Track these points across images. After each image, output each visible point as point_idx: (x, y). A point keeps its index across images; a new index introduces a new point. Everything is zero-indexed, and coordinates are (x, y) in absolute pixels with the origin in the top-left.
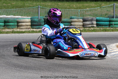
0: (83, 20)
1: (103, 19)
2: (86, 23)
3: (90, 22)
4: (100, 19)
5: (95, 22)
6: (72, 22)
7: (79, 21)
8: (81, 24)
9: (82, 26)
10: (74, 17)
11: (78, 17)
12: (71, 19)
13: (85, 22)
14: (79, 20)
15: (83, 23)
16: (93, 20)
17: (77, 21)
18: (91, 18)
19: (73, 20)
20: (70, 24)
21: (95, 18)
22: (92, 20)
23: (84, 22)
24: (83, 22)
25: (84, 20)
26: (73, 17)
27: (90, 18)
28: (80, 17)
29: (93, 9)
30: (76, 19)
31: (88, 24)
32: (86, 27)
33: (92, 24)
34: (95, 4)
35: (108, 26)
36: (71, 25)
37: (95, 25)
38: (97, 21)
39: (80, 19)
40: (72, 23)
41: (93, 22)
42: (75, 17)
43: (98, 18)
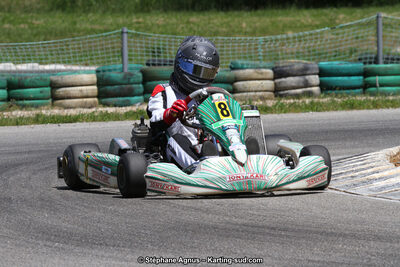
0: (275, 72)
1: (343, 68)
2: (285, 82)
3: (297, 79)
4: (332, 69)
5: (317, 76)
6: (237, 80)
7: (260, 76)
8: (270, 84)
9: (271, 93)
10: (242, 64)
11: (258, 62)
12: (232, 69)
13: (283, 79)
14: (262, 73)
15: (275, 84)
16: (308, 72)
17: (255, 75)
18: (301, 66)
19: (240, 73)
20: (231, 87)
21: (314, 66)
22: (304, 72)
23: (277, 81)
24: (274, 79)
25: (279, 74)
26: (240, 62)
27: (297, 63)
28: (264, 63)
29: (307, 33)
30: (251, 68)
31: (294, 84)
32: (286, 96)
33: (307, 84)
35: (360, 90)
37: (316, 89)
38: (322, 73)
39: (264, 70)
40: (239, 84)
41: (307, 77)
42: (245, 62)
43: (324, 64)
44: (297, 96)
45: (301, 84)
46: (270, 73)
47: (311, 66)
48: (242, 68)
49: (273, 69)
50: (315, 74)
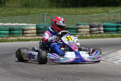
1: (111, 25)
2: (93, 29)
3: (97, 28)
4: (107, 25)
5: (103, 28)
6: (78, 28)
7: (85, 28)
8: (88, 30)
9: (89, 33)
10: (80, 24)
11: (85, 23)
12: (77, 25)
14: (86, 27)
15: (90, 30)
17: (84, 27)
18: (98, 24)
19: (80, 26)
20: (76, 31)
21: (102, 24)
22: (99, 26)
23: (91, 29)
24: (90, 28)
26: (79, 23)
27: (97, 24)
28: (86, 24)
29: (100, 14)
30: (83, 25)
31: (96, 30)
32: (93, 34)
33: (100, 30)
34: (102, 9)
35: (116, 32)
36: (78, 32)
37: (102, 32)
38: (104, 27)
39: (87, 26)
40: (79, 30)
41: (100, 28)
43: (105, 24)
44: (97, 34)
45: (98, 30)
46: (88, 26)
47: (101, 24)
48: (80, 25)
49: (89, 25)
50: (102, 27)
